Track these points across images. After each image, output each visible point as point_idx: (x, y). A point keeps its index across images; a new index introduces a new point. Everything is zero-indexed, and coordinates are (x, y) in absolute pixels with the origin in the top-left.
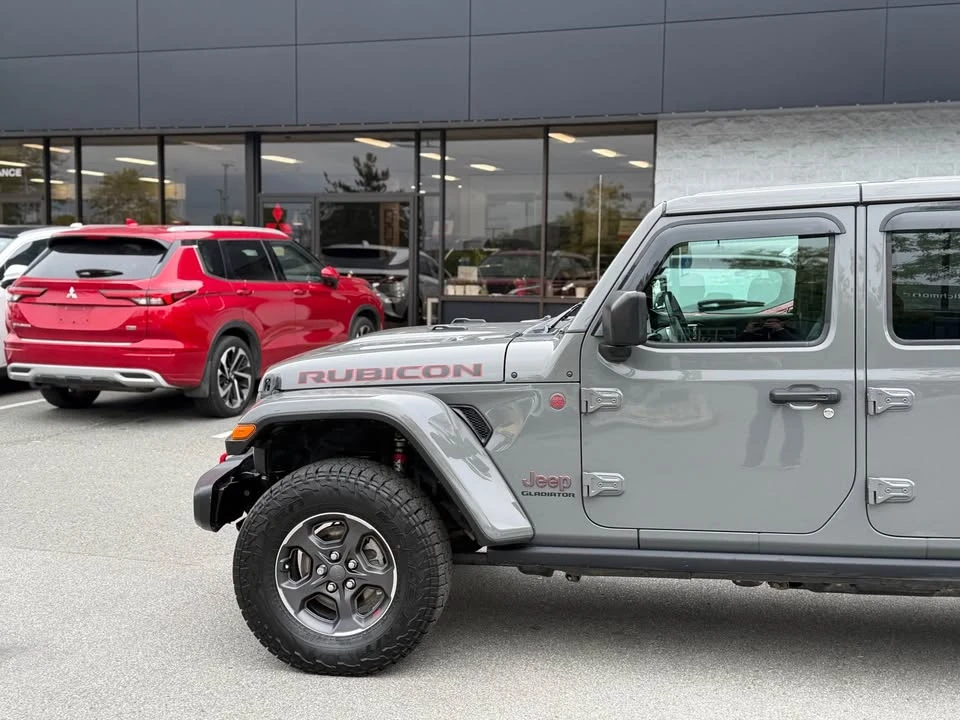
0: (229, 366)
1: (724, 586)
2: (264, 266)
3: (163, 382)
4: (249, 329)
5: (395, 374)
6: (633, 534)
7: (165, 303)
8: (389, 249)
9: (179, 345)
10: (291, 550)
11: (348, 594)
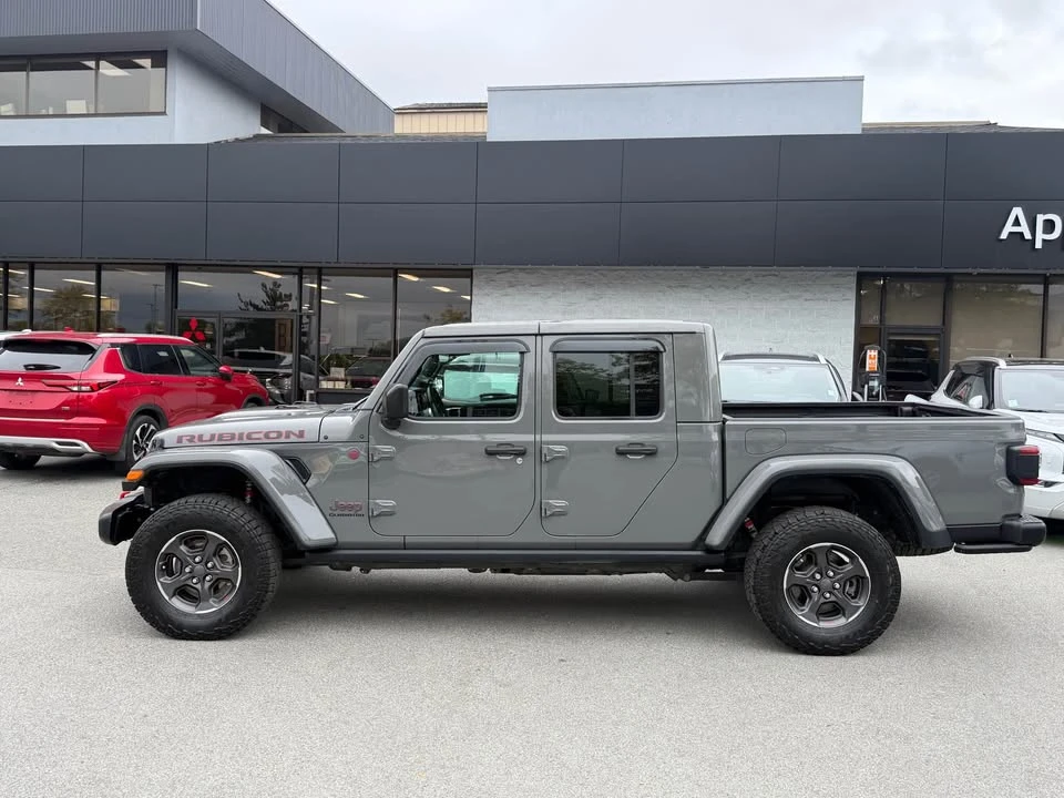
0: (142, 438)
1: (461, 573)
2: (174, 364)
3: (90, 450)
4: (159, 410)
5: (245, 437)
6: (401, 540)
7: (93, 391)
8: (281, 354)
9: (103, 421)
10: (168, 556)
11: (207, 585)
